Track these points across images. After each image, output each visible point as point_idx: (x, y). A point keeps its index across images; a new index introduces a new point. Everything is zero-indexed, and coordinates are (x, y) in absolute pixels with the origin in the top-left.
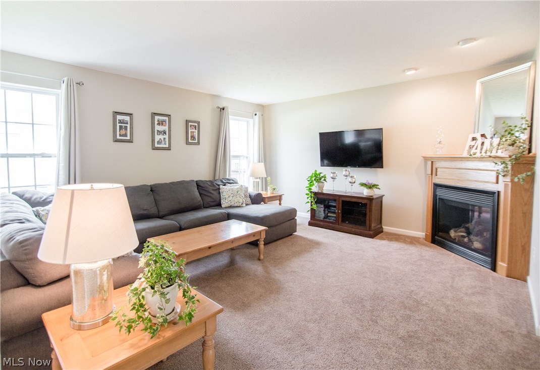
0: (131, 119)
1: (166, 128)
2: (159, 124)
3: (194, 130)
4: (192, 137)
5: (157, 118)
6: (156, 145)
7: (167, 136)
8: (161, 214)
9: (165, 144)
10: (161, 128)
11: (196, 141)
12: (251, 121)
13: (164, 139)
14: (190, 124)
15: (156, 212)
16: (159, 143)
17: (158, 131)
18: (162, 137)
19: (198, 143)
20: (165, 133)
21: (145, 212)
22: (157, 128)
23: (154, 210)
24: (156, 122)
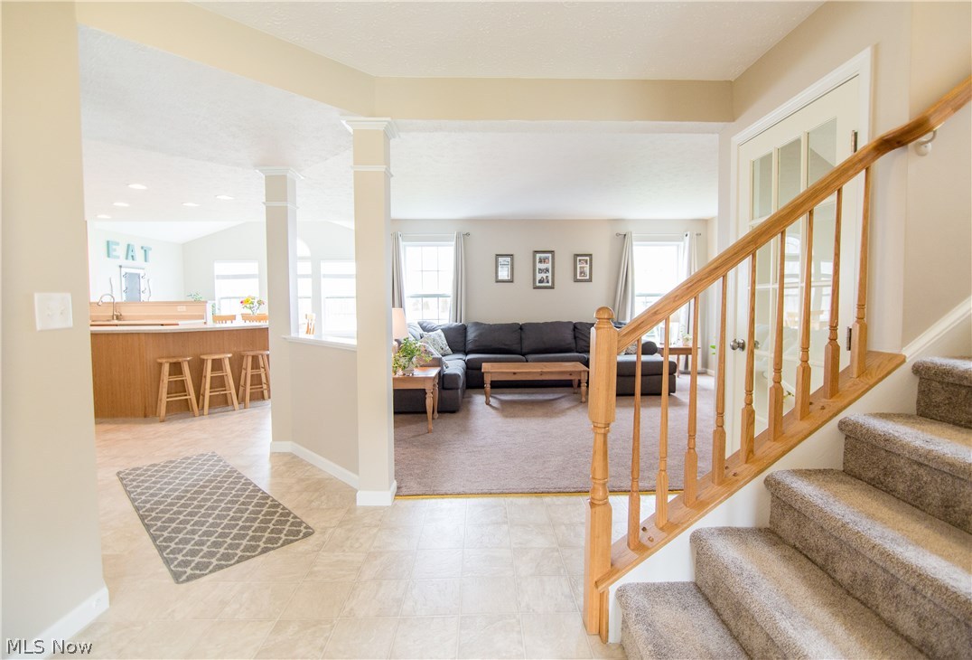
0: (512, 260)
1: (549, 265)
2: (540, 262)
3: (584, 265)
4: (581, 273)
5: (538, 256)
6: (538, 284)
7: (550, 275)
8: (524, 351)
9: (548, 282)
10: (543, 266)
11: (588, 277)
12: (682, 243)
13: (547, 277)
14: (578, 258)
15: (519, 349)
16: (541, 281)
17: (540, 269)
18: (544, 275)
19: (590, 280)
20: (547, 270)
21: (506, 347)
22: (539, 266)
23: (516, 347)
24: (537, 261)
